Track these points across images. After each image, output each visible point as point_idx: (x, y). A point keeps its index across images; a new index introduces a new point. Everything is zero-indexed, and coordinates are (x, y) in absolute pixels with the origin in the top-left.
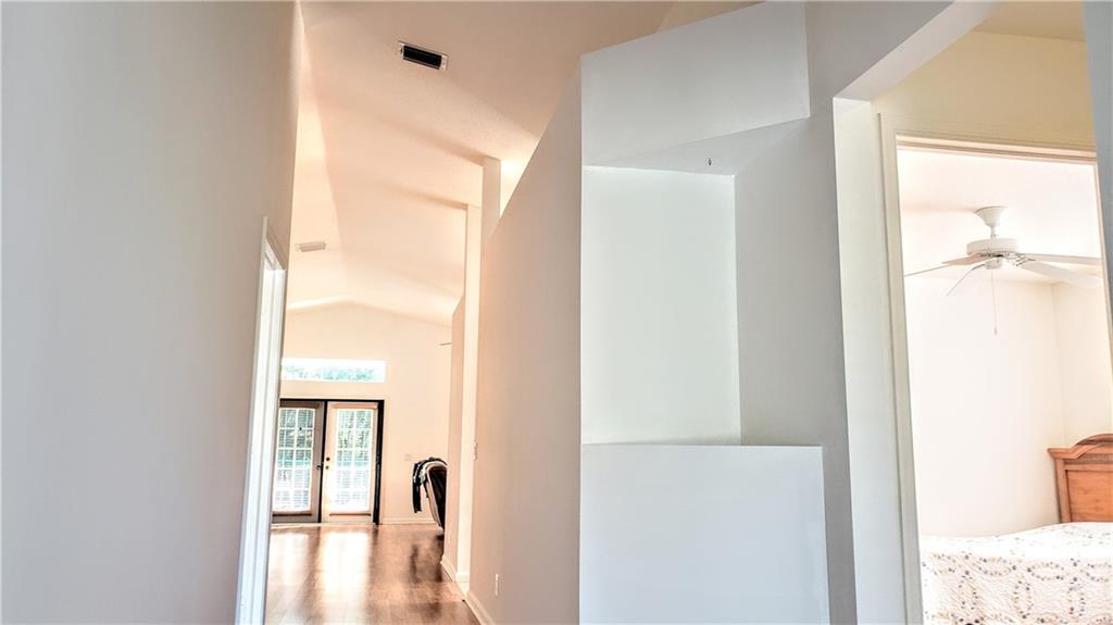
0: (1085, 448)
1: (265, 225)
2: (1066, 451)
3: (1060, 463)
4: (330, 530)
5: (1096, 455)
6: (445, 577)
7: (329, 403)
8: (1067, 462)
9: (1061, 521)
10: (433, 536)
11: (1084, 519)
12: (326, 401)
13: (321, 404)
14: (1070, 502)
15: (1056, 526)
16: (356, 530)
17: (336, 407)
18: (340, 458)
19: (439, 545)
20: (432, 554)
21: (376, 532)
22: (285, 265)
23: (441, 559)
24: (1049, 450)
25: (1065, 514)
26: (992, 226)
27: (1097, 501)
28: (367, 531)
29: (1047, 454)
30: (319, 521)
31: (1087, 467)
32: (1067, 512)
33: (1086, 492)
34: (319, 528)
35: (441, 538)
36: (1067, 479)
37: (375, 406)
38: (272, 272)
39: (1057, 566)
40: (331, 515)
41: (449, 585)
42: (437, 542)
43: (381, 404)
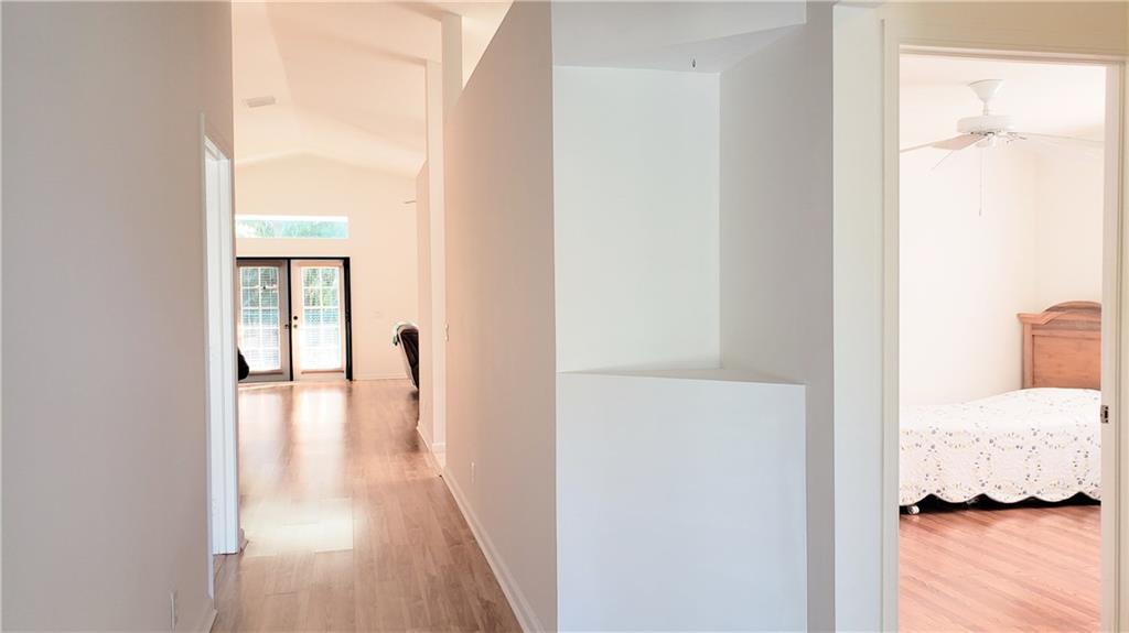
0: (1054, 314)
1: (203, 122)
2: (1036, 317)
3: (1028, 327)
4: (302, 388)
5: (1064, 321)
6: (421, 447)
7: (292, 261)
8: (1035, 327)
9: (1023, 388)
10: (407, 393)
11: (1047, 384)
12: (289, 259)
13: (285, 262)
14: (1034, 365)
15: (1019, 391)
16: (330, 387)
17: (300, 265)
18: (307, 317)
19: (414, 405)
20: (407, 416)
21: (350, 391)
22: (230, 155)
23: (417, 425)
24: (1019, 315)
25: (1029, 382)
26: (985, 100)
27: (1060, 365)
28: (341, 388)
29: (1017, 320)
30: (292, 379)
31: (1055, 333)
32: (1032, 378)
33: (1050, 356)
34: (292, 387)
35: (416, 396)
36: (1033, 344)
37: (341, 263)
38: (215, 162)
39: (1018, 436)
40: (303, 373)
41: (426, 457)
42: (412, 402)
43: (346, 262)
